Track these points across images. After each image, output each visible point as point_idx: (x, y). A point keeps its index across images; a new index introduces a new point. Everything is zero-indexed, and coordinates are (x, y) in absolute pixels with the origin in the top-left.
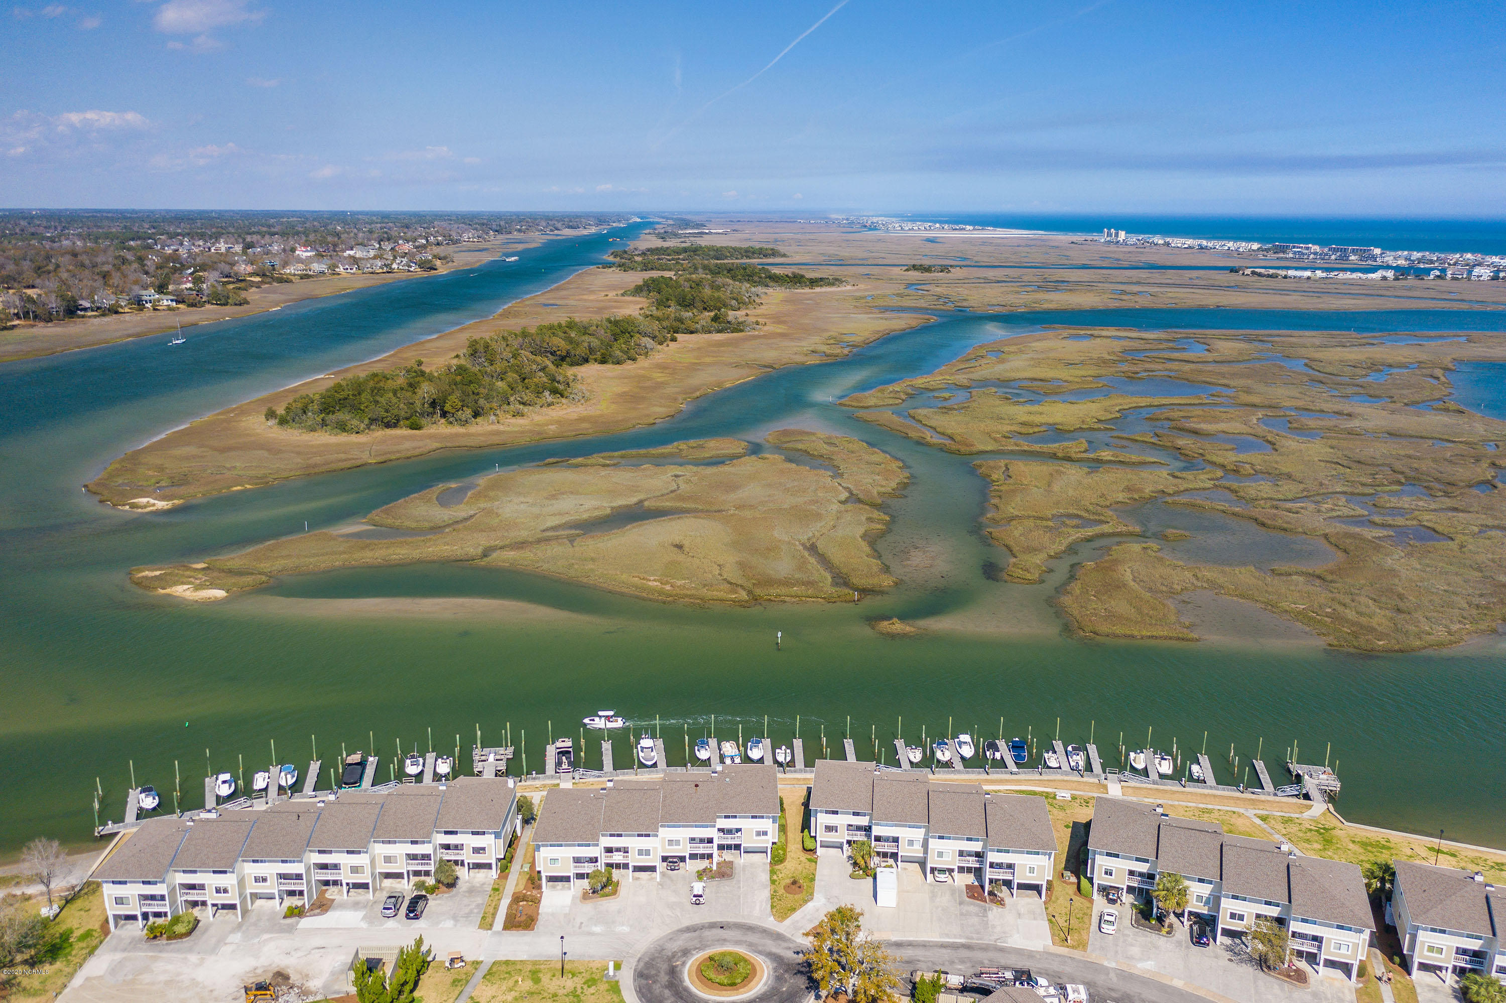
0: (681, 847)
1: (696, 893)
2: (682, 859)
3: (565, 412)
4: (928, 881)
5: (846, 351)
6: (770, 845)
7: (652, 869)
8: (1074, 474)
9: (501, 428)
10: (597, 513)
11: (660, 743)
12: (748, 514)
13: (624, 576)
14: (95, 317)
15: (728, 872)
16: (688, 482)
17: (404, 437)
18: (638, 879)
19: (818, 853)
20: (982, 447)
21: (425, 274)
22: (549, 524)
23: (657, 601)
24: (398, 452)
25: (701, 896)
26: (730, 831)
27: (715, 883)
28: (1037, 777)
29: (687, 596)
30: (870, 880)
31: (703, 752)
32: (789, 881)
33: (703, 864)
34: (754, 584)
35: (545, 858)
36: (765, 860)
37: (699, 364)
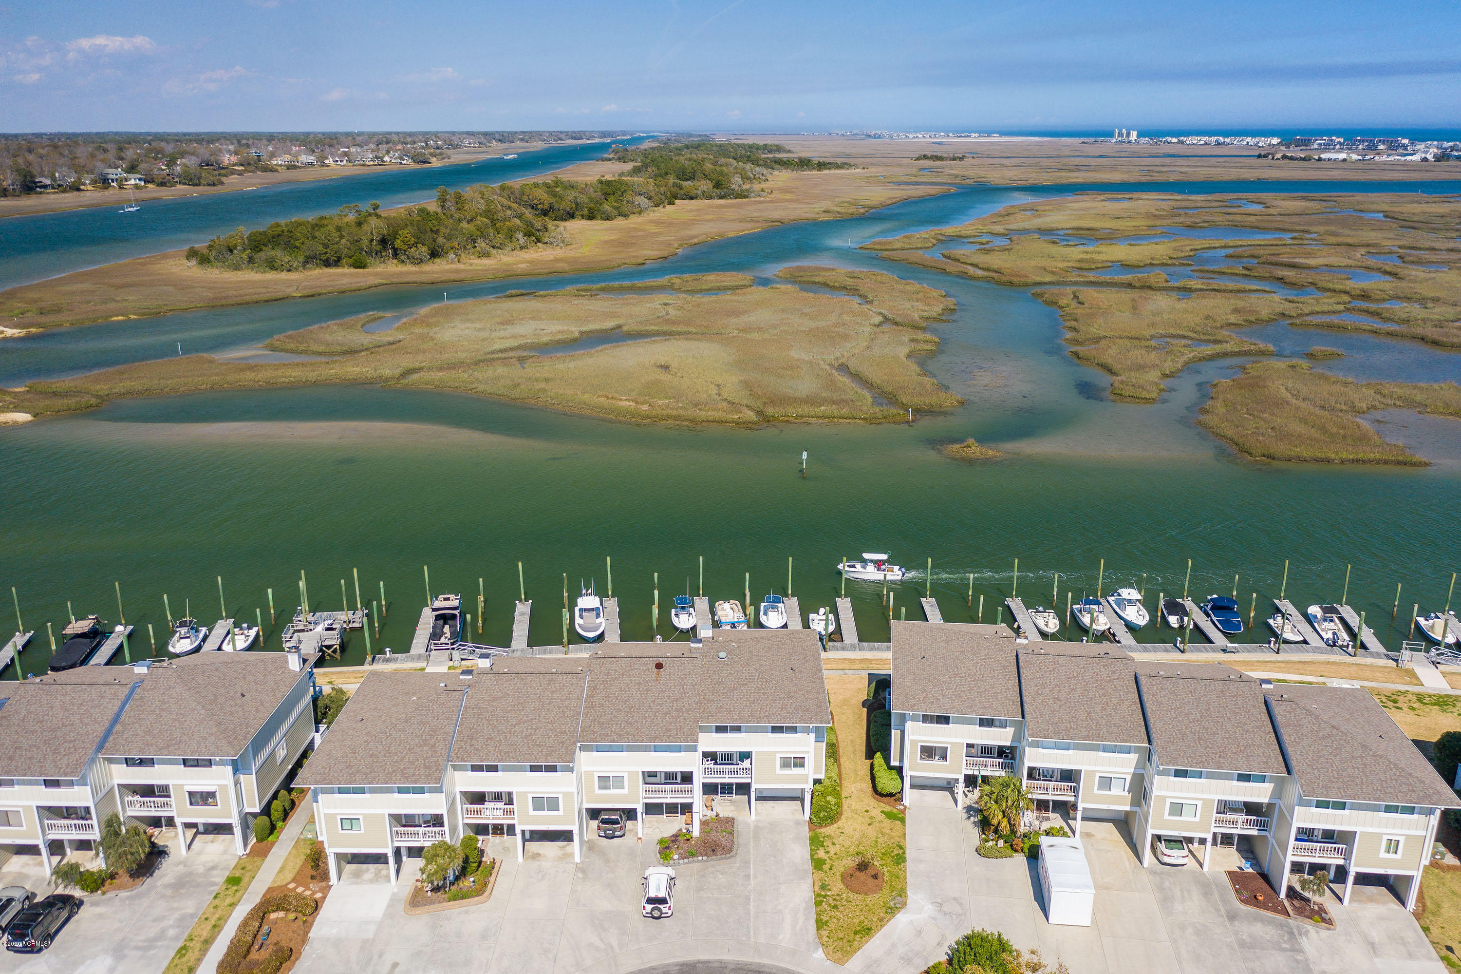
0: (625, 791)
1: (652, 894)
2: (631, 814)
3: (540, 254)
4: (1146, 864)
5: (862, 211)
6: (809, 786)
7: (565, 836)
8: (1162, 302)
9: (462, 267)
10: (560, 337)
11: (612, 604)
12: (756, 336)
13: (586, 396)
14: (54, 193)
15: (724, 842)
16: (680, 308)
17: (344, 275)
18: (536, 856)
19: (907, 801)
20: (1038, 279)
21: (419, 166)
22: (497, 346)
23: (630, 423)
24: (333, 286)
25: (663, 901)
26: (727, 758)
27: (696, 866)
28: (1273, 657)
29: (670, 417)
30: (1020, 860)
31: (684, 617)
32: (850, 863)
33: (671, 825)
34: (765, 403)
35: (329, 817)
36: (799, 816)
37: (698, 220)
